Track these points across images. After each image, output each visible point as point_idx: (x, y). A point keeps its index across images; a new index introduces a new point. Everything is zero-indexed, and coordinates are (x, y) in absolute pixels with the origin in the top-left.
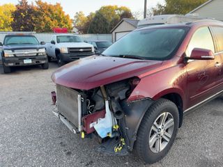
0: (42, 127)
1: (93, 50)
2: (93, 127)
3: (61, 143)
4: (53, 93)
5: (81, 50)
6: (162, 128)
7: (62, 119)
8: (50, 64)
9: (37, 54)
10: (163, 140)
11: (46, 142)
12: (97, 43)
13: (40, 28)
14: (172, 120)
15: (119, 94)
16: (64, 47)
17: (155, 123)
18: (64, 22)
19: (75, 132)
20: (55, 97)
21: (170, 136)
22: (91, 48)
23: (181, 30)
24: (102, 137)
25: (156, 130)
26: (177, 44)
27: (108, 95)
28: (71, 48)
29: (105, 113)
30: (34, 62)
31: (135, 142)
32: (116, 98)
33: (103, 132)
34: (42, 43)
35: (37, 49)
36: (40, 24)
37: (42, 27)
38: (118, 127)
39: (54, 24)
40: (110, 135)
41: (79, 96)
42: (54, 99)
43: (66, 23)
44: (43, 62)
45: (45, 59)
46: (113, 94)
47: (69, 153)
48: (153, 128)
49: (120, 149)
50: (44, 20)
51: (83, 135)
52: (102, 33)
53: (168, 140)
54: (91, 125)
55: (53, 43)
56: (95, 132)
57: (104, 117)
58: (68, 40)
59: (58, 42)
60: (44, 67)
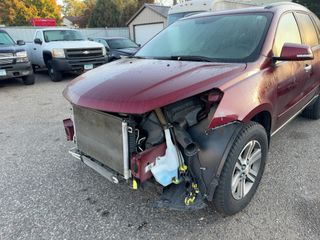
0: (49, 176)
1: (104, 52)
2: (150, 172)
3: (88, 199)
4: (67, 121)
5: (86, 52)
6: (247, 164)
7: (87, 162)
8: (37, 77)
9: (15, 60)
10: (247, 180)
11: (62, 200)
12: (108, 41)
13: (9, 19)
14: (259, 150)
15: (187, 117)
16: (58, 49)
17: (240, 158)
18: (47, 10)
19: (116, 181)
20: (71, 128)
21: (256, 174)
22: (100, 49)
23: (260, 17)
24: (165, 185)
25: (240, 168)
26: (259, 38)
27: (168, 121)
28: (69, 50)
29: (166, 147)
30: (11, 73)
31: (217, 187)
32: (182, 125)
33: (165, 178)
34: (19, 43)
35: (14, 52)
36: (9, 13)
37: (12, 18)
38: (186, 167)
39: (31, 12)
40: (177, 182)
41: (124, 124)
42: (70, 131)
43: (51, 11)
44: (25, 73)
45: (27, 68)
46: (175, 118)
47: (105, 214)
48: (237, 165)
49: (192, 200)
50: (14, 6)
51: (135, 185)
52: (111, 26)
53: (253, 180)
54: (147, 169)
55: (38, 42)
56: (152, 178)
57: (164, 154)
58: (62, 37)
59: (47, 41)
60: (26, 81)
